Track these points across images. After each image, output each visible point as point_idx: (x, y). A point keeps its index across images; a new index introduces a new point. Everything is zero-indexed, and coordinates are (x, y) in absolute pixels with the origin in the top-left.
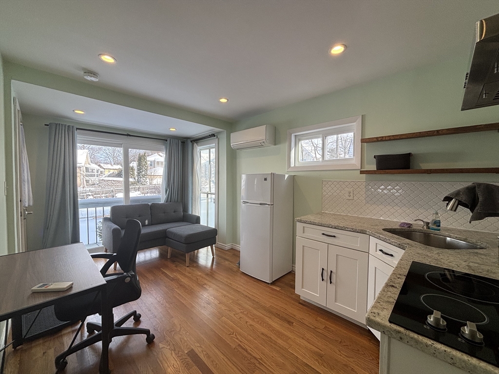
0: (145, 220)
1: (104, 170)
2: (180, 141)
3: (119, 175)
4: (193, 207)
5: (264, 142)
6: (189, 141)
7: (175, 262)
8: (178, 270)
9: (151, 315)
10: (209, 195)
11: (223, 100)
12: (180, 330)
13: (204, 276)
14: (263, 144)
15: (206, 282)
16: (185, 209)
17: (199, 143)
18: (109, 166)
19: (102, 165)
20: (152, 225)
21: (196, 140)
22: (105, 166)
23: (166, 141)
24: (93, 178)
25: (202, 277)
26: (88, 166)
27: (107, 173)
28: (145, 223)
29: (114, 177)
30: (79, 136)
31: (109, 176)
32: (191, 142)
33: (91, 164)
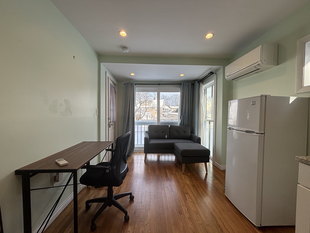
0: (166, 135)
1: (171, 109)
2: (190, 83)
3: (177, 111)
4: (199, 130)
5: (259, 65)
6: (196, 82)
7: (177, 167)
8: (175, 173)
9: (140, 200)
10: (211, 122)
11: (209, 36)
12: (147, 224)
13: (191, 186)
14: (259, 67)
15: (189, 192)
16: (193, 132)
17: (204, 83)
18: (173, 107)
19: (170, 107)
20: (170, 139)
21: (202, 81)
22: (172, 107)
23: (181, 84)
24: (166, 113)
25: (189, 187)
26: (164, 107)
27: (172, 110)
28: (165, 137)
29: (174, 112)
30: (136, 88)
31: (172, 112)
32: (198, 82)
33: (165, 106)
